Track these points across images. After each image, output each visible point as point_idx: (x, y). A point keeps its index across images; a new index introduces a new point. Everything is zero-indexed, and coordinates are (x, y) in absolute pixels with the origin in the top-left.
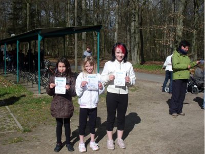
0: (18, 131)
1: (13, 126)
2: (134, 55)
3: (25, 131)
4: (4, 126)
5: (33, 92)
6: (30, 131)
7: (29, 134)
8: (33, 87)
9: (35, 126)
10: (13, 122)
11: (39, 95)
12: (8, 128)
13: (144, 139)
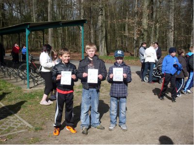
0: (29, 130)
1: (20, 124)
2: (102, 47)
3: (36, 129)
4: (11, 126)
5: (21, 86)
6: (42, 129)
7: (42, 132)
8: (17, 82)
9: (43, 124)
10: (18, 120)
11: (28, 89)
12: (16, 127)
13: (156, 128)
